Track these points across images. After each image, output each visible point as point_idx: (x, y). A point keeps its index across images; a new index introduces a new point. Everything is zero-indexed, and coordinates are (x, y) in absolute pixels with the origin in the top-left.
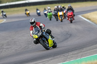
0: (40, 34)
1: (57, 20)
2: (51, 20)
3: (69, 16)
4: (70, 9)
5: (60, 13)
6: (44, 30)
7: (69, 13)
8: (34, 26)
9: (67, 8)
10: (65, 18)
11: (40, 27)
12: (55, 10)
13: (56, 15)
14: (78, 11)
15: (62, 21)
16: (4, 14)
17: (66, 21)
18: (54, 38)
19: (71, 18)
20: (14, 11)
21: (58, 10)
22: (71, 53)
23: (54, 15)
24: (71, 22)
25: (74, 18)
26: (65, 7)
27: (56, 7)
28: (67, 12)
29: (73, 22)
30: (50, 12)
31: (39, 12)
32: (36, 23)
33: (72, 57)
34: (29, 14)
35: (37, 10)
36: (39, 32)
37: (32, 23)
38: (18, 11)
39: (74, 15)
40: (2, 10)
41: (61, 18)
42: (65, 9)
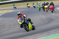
0: (23, 22)
1: (44, 11)
2: (40, 10)
3: (51, 8)
4: (52, 4)
5: (46, 7)
6: (26, 19)
7: (51, 7)
8: (20, 17)
9: (50, 3)
10: (49, 9)
11: (24, 17)
12: (43, 5)
13: (43, 8)
14: (57, 5)
15: (47, 11)
16: (15, 6)
17: (49, 11)
18: (33, 24)
19: (53, 10)
20: (18, 5)
21: (45, 5)
22: (52, 31)
23: (42, 8)
24: (52, 12)
25: (54, 9)
26: (49, 2)
27: (43, 3)
28: (50, 6)
29: (53, 12)
30: (39, 6)
31: (34, 5)
32: (21, 15)
33: (53, 33)
34: (29, 6)
35: (34, 4)
36: (22, 20)
37: (19, 15)
39: (54, 8)
40: (13, 4)
41: (47, 9)
42: (49, 4)
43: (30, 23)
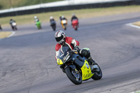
0: (67, 58)
8: (61, 44)
32: (66, 39)
38: (30, 19)
43: (86, 62)
